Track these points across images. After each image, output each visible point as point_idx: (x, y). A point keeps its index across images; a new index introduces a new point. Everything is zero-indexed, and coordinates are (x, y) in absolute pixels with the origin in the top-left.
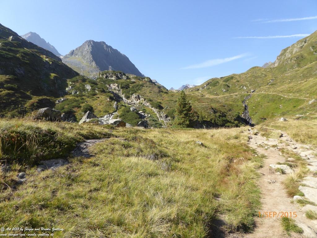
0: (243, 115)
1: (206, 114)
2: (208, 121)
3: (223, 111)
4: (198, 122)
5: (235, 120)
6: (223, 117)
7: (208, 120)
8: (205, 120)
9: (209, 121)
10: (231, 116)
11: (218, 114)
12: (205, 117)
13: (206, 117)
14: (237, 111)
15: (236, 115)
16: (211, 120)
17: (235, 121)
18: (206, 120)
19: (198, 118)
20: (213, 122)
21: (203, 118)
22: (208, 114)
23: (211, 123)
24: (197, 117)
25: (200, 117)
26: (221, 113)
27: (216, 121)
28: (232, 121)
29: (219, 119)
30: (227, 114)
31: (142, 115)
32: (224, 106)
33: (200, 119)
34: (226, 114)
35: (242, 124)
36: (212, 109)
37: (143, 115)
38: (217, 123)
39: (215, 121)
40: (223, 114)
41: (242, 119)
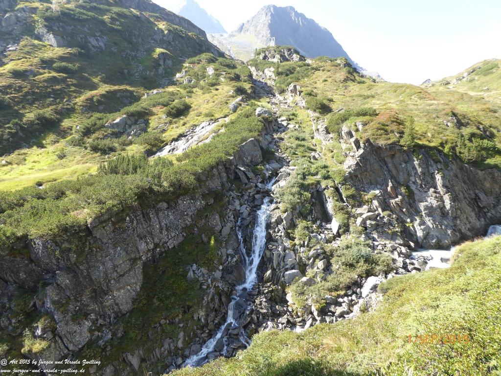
1: (431, 127)
2: (430, 148)
3: (487, 123)
4: (397, 148)
6: (482, 138)
7: (432, 145)
8: (420, 142)
9: (435, 148)
11: (466, 131)
12: (424, 135)
13: (429, 135)
16: (442, 145)
18: (427, 143)
19: (401, 137)
20: (446, 150)
21: (413, 138)
22: (435, 128)
23: (440, 152)
24: (398, 135)
25: (405, 136)
26: (479, 128)
27: (458, 150)
29: (469, 144)
30: (499, 131)
31: (283, 125)
32: (495, 112)
33: (405, 141)
34: (495, 131)
36: (454, 115)
37: (285, 125)
38: (460, 153)
39: (453, 148)
40: (485, 132)
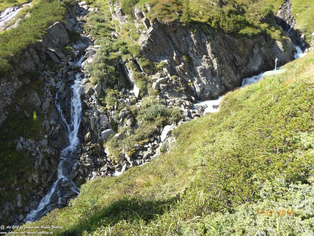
0: (279, 12)
1: (202, 6)
2: (201, 23)
3: (240, 1)
4: (178, 24)
5: (262, 21)
6: (237, 14)
7: (203, 21)
8: (194, 19)
9: (205, 23)
10: (256, 13)
11: (226, 9)
12: (197, 13)
13: (201, 13)
14: (269, 4)
15: (266, 10)
16: (210, 20)
17: (263, 23)
18: (199, 20)
19: (180, 16)
20: (213, 25)
21: (189, 16)
22: (205, 7)
23: (209, 26)
24: (178, 14)
25: (183, 15)
26: (234, 6)
27: (221, 24)
28: (256, 23)
29: (228, 19)
30: (248, 8)
31: (84, 9)
33: (184, 19)
34: (245, 8)
35: (276, 29)
37: (86, 8)
38: (223, 26)
39: (218, 23)
40: (238, 9)
41: (277, 19)
